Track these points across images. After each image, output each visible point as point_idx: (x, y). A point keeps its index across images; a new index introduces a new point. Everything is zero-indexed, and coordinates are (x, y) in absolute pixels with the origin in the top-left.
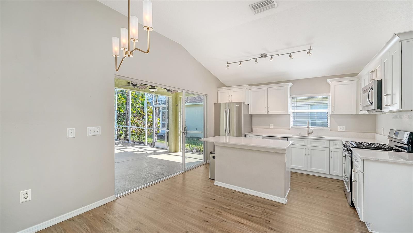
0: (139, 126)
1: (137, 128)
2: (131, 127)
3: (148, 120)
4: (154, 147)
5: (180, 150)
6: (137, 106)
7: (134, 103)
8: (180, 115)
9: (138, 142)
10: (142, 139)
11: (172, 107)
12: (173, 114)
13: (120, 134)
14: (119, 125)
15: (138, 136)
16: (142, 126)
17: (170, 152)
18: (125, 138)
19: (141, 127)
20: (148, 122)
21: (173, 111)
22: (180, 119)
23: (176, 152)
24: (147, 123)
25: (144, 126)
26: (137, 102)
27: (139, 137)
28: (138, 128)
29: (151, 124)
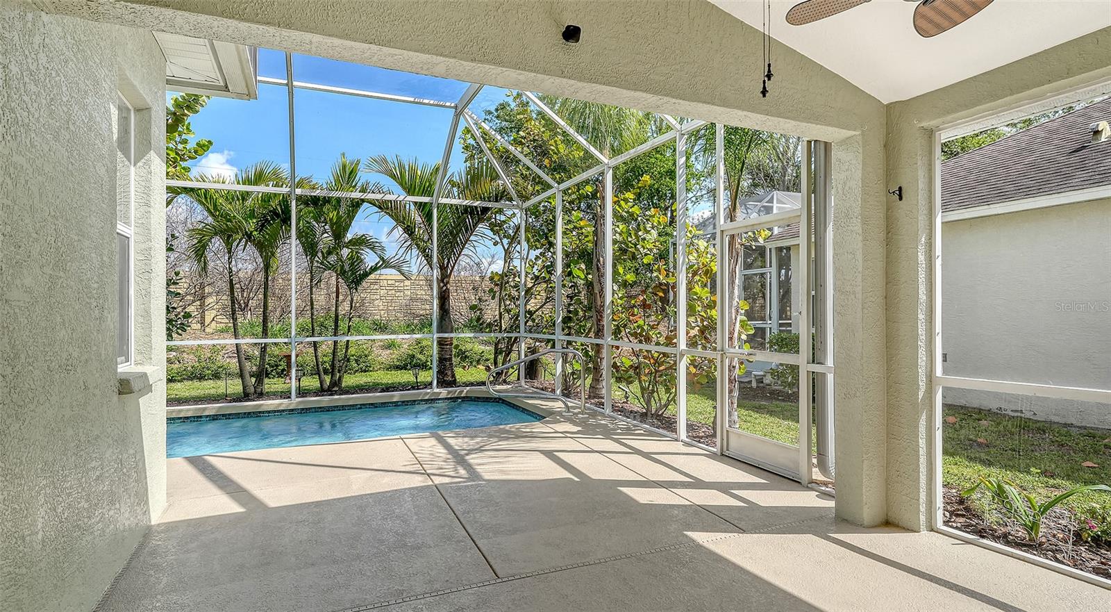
0: (648, 339)
1: (638, 347)
2: (616, 343)
3: (691, 311)
4: (725, 456)
5: (923, 518)
6: (641, 250)
7: (630, 239)
8: (921, 258)
9: (644, 416)
10: (663, 402)
11: (857, 210)
12: (865, 261)
13: (573, 373)
14: (569, 334)
15: (643, 389)
16: (662, 340)
17: (844, 520)
18: (594, 393)
19: (658, 344)
20: (692, 319)
21: (864, 231)
22: (922, 289)
23: (888, 524)
24: (688, 324)
25: (670, 341)
26: (640, 233)
27: (647, 393)
28: (644, 347)
29: (702, 332)
